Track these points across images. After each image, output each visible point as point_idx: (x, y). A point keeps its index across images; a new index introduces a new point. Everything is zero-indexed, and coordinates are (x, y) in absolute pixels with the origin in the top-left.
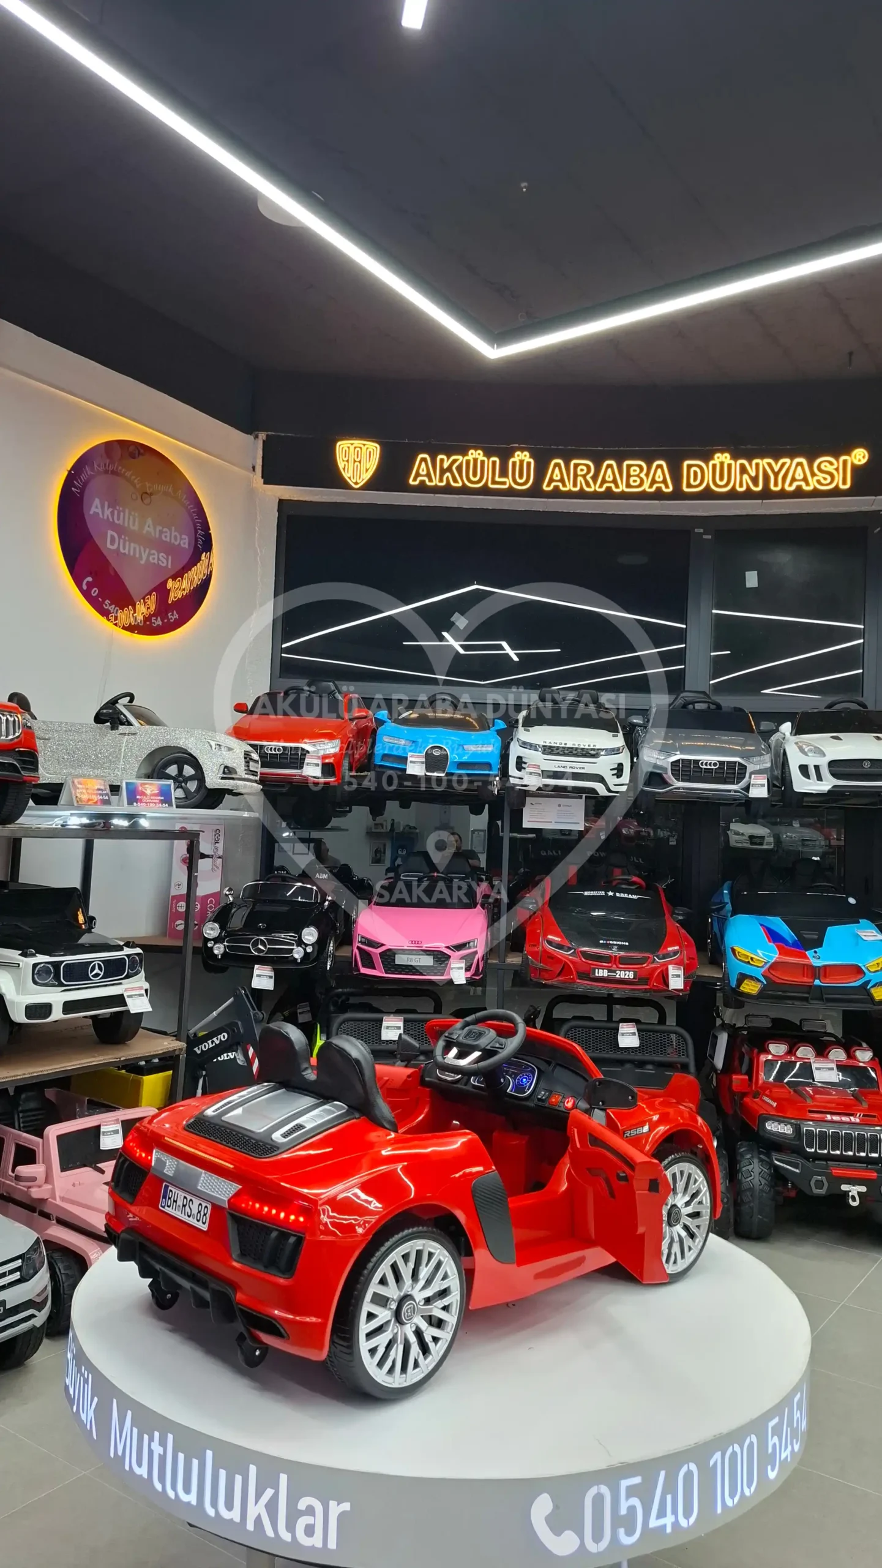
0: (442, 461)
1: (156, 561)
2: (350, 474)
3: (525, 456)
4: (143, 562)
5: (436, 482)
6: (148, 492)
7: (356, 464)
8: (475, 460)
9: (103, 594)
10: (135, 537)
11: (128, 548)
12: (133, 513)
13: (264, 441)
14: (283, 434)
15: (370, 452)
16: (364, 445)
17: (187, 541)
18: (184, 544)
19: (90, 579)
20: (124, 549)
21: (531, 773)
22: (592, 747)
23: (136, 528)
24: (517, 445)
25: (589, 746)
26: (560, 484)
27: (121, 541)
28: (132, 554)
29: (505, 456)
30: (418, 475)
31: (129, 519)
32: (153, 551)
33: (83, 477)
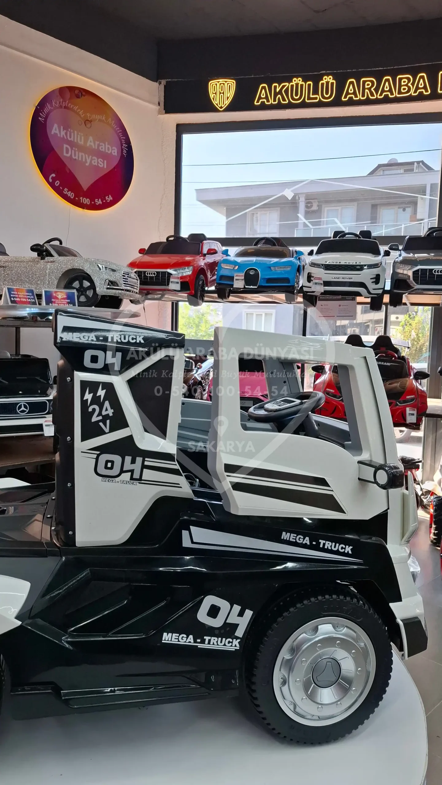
0: (275, 87)
1: (97, 165)
2: (217, 102)
3: (330, 78)
4: (87, 164)
5: (271, 102)
6: (89, 120)
7: (221, 94)
8: (297, 85)
9: (63, 185)
10: (81, 149)
11: (79, 156)
12: (80, 134)
13: (165, 86)
14: (176, 80)
15: (230, 86)
16: (226, 82)
17: (116, 151)
18: (114, 152)
19: (54, 175)
20: (75, 156)
21: (316, 283)
22: (358, 264)
23: (82, 143)
24: (324, 72)
25: (356, 263)
26: (353, 96)
27: (73, 151)
28: (80, 159)
29: (317, 80)
30: (260, 98)
31: (78, 137)
32: (94, 158)
33: (46, 110)
